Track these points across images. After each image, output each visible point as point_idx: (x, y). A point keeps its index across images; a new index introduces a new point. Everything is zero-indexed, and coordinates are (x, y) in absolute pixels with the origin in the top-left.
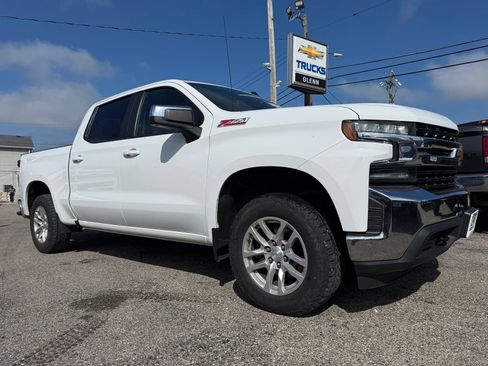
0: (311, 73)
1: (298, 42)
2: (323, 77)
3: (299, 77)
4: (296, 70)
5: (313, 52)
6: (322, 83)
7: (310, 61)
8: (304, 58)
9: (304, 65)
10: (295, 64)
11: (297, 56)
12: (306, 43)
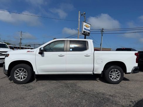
0: (87, 31)
1: (84, 24)
2: (89, 32)
3: (84, 32)
4: (84, 30)
5: (87, 26)
6: (89, 33)
7: (87, 28)
8: (85, 27)
9: (85, 29)
10: (83, 29)
11: (84, 27)
12: (86, 24)
